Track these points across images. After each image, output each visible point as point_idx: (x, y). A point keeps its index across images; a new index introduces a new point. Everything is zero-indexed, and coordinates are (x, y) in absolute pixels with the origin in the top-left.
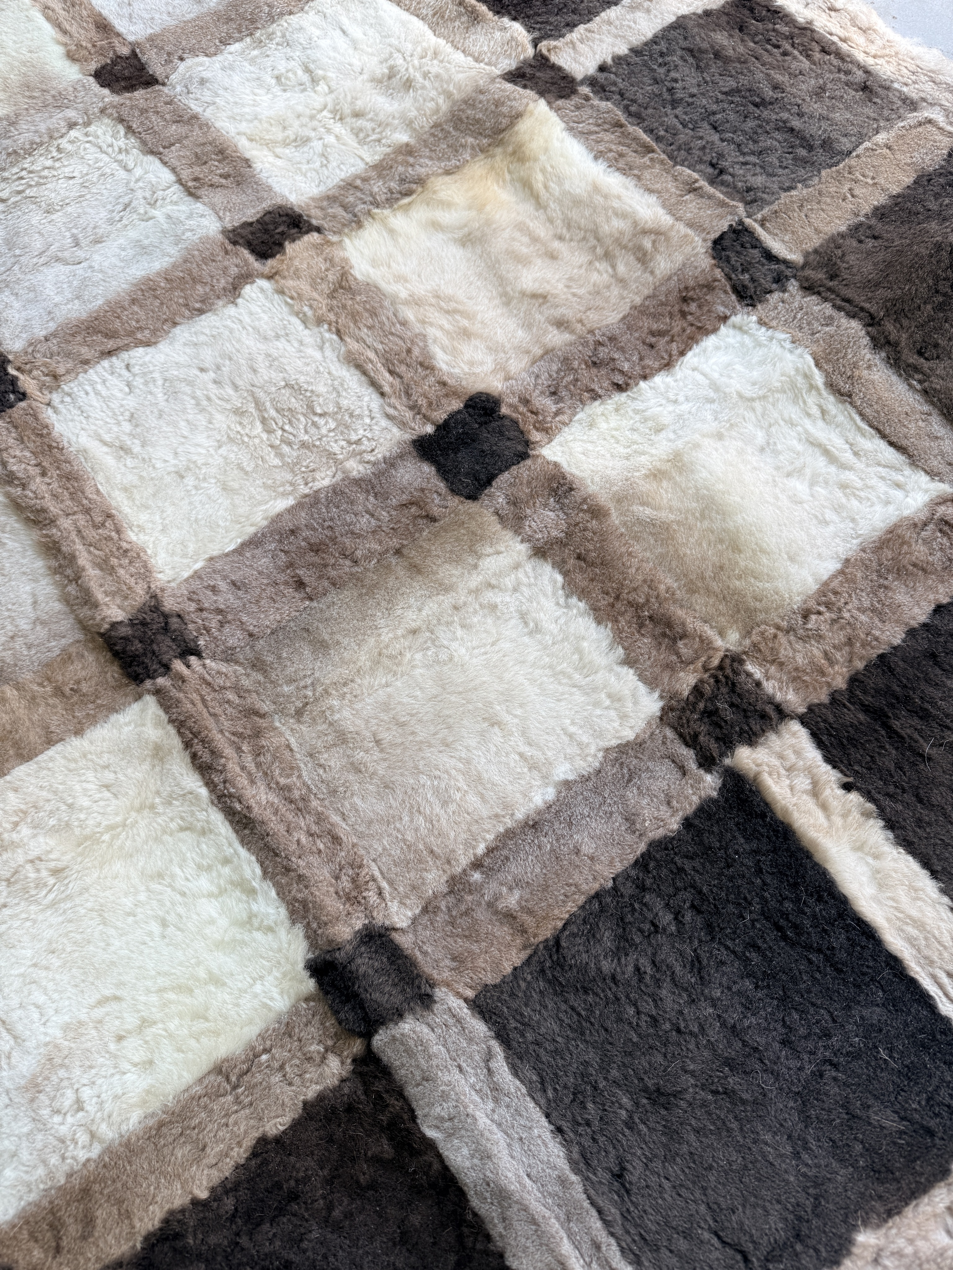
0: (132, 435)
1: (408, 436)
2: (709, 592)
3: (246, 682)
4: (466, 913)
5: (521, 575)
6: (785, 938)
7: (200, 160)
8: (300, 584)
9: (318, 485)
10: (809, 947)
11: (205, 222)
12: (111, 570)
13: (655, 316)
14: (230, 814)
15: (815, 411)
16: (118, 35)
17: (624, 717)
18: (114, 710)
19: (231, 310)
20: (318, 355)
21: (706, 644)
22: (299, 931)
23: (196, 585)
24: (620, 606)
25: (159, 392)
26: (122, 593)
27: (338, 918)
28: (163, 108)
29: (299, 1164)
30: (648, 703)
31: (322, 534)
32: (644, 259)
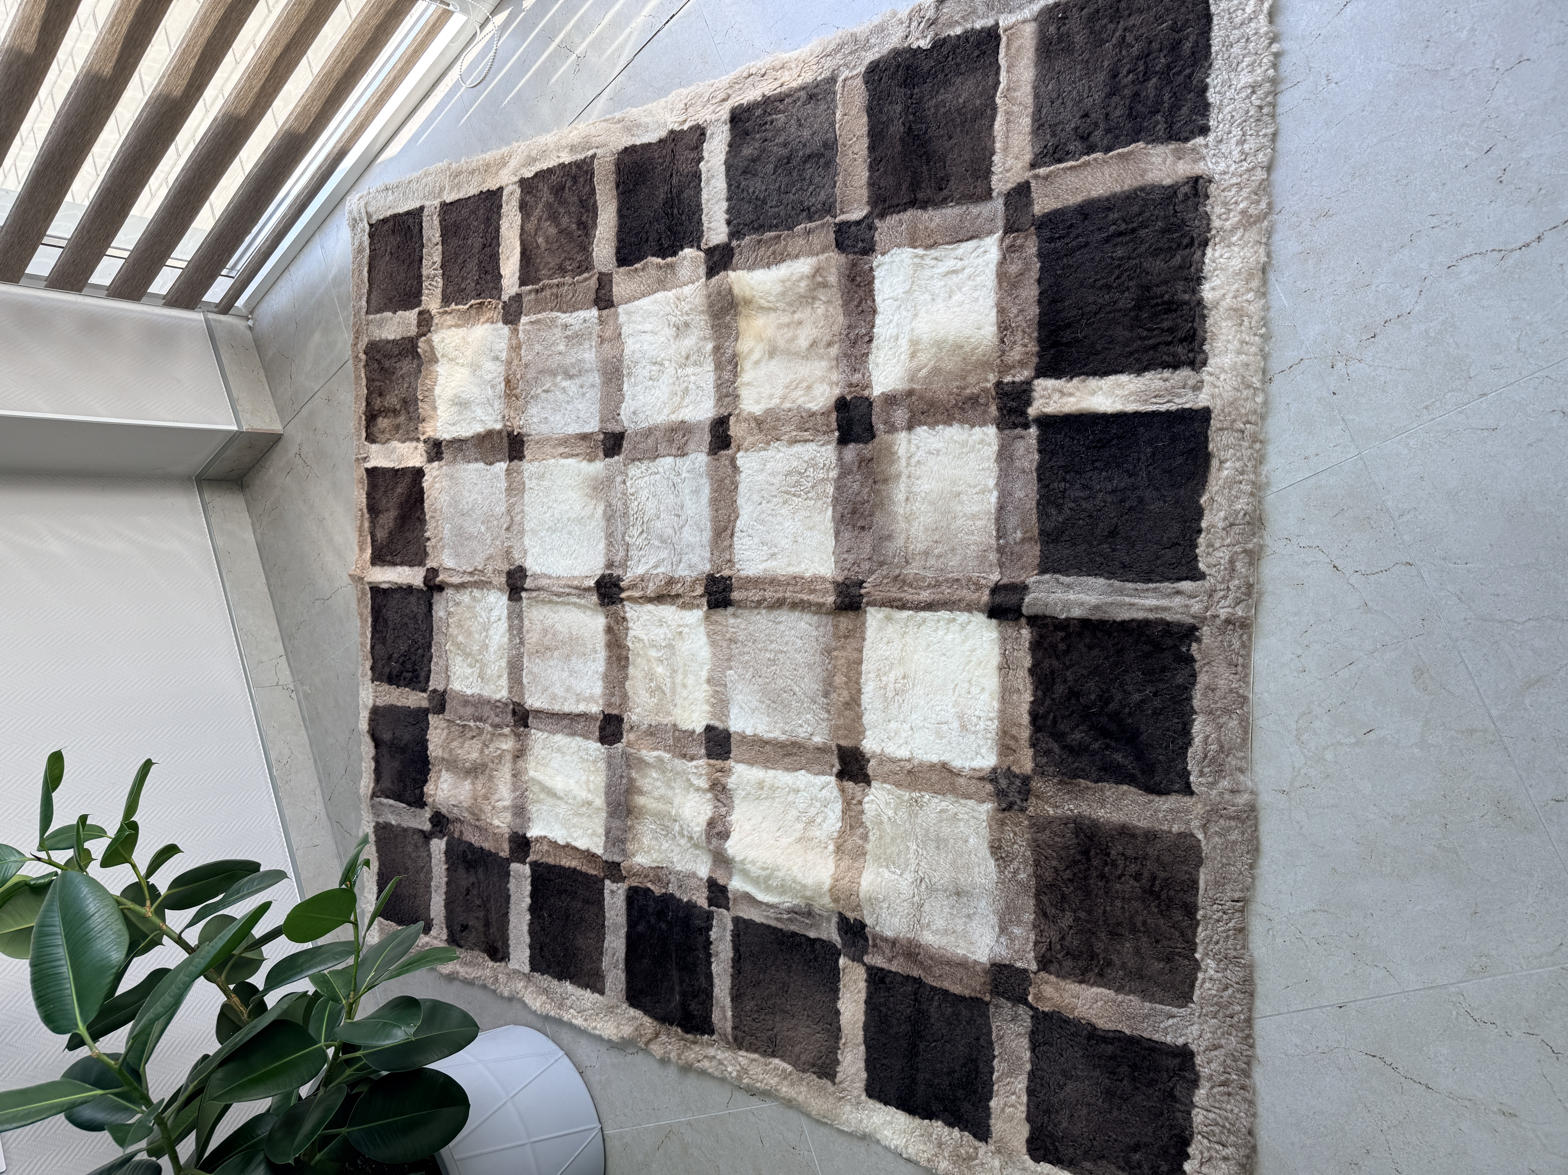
0: (770, 548)
1: (834, 444)
2: (969, 372)
3: (885, 573)
4: (1012, 554)
5: (914, 442)
6: (1099, 448)
7: (671, 441)
8: (863, 528)
9: (831, 493)
10: (1110, 441)
11: (700, 459)
12: (815, 590)
13: (852, 299)
14: (923, 609)
15: (933, 262)
16: (592, 433)
17: (989, 445)
18: (864, 623)
19: (743, 475)
20: (781, 454)
21: (985, 390)
22: (975, 612)
23: (839, 565)
24: (951, 412)
25: (759, 527)
26: (825, 592)
27: (980, 597)
28: (637, 439)
29: (1046, 664)
30: (991, 431)
31: (850, 507)
32: (825, 285)
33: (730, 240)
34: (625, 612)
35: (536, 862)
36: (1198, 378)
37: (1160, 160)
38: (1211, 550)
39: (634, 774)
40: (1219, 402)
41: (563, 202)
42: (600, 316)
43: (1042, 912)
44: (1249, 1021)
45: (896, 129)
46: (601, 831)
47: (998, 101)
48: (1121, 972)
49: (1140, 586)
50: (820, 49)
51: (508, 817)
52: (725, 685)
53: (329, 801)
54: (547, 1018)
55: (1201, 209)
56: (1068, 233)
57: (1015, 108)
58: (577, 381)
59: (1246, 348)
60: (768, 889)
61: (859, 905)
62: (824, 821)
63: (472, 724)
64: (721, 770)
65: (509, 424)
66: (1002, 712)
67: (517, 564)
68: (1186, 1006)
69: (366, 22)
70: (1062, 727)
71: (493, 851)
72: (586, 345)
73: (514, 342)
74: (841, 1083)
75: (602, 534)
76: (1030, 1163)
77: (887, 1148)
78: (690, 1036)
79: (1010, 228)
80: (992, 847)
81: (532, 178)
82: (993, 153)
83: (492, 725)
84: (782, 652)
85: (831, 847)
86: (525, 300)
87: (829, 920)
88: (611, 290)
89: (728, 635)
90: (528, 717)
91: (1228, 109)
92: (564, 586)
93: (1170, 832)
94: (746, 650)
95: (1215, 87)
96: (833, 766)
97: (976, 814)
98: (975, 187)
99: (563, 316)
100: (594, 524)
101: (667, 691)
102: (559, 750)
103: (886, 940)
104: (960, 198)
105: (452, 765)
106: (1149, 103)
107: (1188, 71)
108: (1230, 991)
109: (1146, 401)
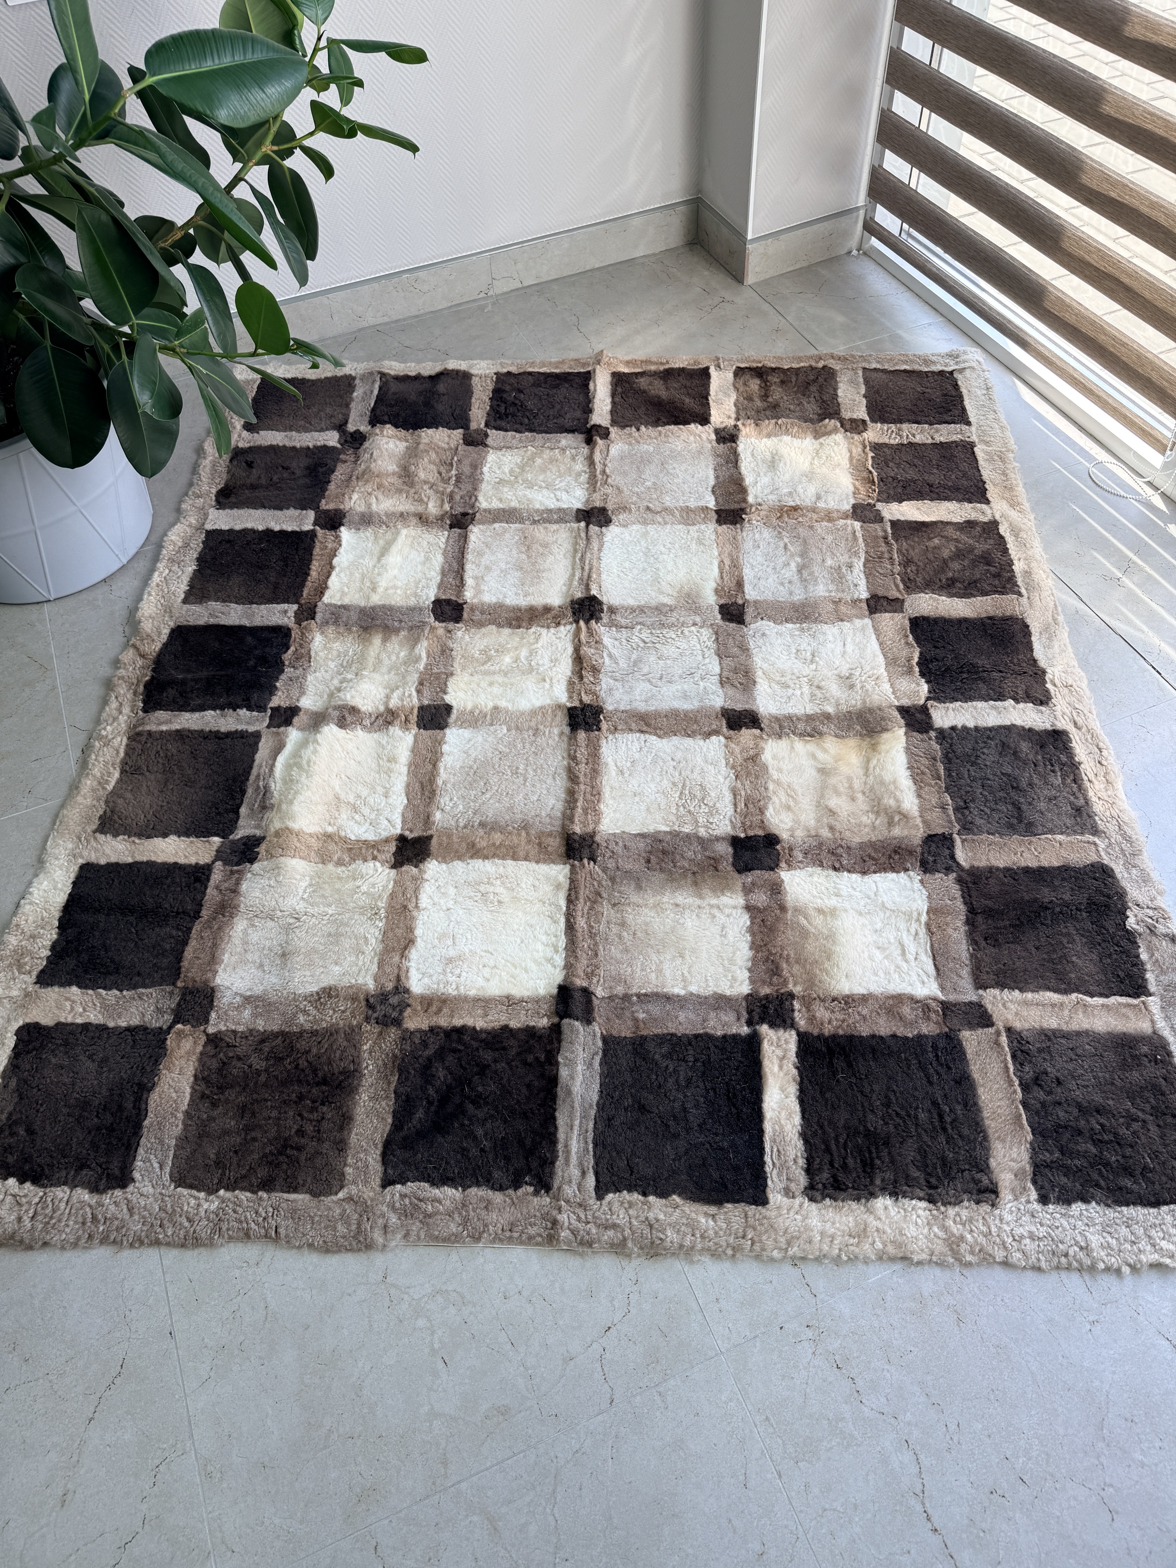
0: (628, 769)
1: (732, 833)
2: (804, 967)
3: (604, 883)
4: (622, 1009)
5: (734, 912)
6: (728, 1095)
7: (735, 671)
8: (648, 861)
9: (683, 830)
10: (734, 1106)
11: (718, 699)
12: (586, 814)
13: (876, 850)
14: (568, 921)
15: (913, 931)
16: (743, 592)
17: (731, 987)
18: (553, 862)
19: (701, 742)
20: (722, 780)
21: (785, 982)
22: (564, 972)
23: (612, 838)
24: (764, 949)
25: (650, 758)
26: (584, 824)
27: (579, 977)
28: (738, 637)
29: (513, 1042)
30: (745, 989)
31: (671, 849)
32: (891, 824)
33: (936, 730)
34: (565, 625)
35: (316, 536)
36: (797, 1193)
37: (1015, 1156)
38: (626, 1205)
39: (403, 633)
40: (773, 1214)
41: (974, 563)
42: (861, 600)
43: (265, 1038)
44: (157, 1243)
45: (1046, 895)
46: (346, 601)
47: (1074, 996)
48: (205, 1116)
49: (590, 1136)
50: (1126, 819)
51: (361, 508)
52: (492, 725)
53: (378, 330)
54: (160, 546)
55: (965, 1196)
56: (942, 1065)
57: (1066, 1012)
58: (796, 578)
59: (828, 1240)
60: (289, 767)
61: (272, 856)
62: (356, 822)
63: (454, 472)
64: (407, 720)
65: (753, 509)
66: (465, 999)
67: (613, 517)
68: (172, 1180)
69: (1155, 368)
70: (450, 1059)
71: (327, 493)
72: (831, 587)
73: (835, 515)
74: (95, 839)
75: (643, 603)
76: (16, 1026)
77: (30, 884)
78: (141, 688)
79: (946, 1006)
80: (330, 989)
81: (999, 534)
82: (1021, 990)
83: (452, 492)
84: (525, 780)
85: (330, 829)
86: (877, 526)
87: (258, 827)
88: (886, 611)
89: (542, 727)
90: (460, 528)
91: (1065, 1223)
92: (591, 565)
93: (345, 1165)
94: (527, 746)
95: (1086, 1210)
96: (411, 831)
97: (363, 973)
98: (988, 973)
99: (861, 564)
100: (653, 594)
101: (486, 667)
102: (427, 559)
103: (238, 883)
104: (977, 958)
105: (413, 453)
106: (1071, 1145)
107: (1103, 1183)
108: (186, 1224)
109: (775, 1141)
